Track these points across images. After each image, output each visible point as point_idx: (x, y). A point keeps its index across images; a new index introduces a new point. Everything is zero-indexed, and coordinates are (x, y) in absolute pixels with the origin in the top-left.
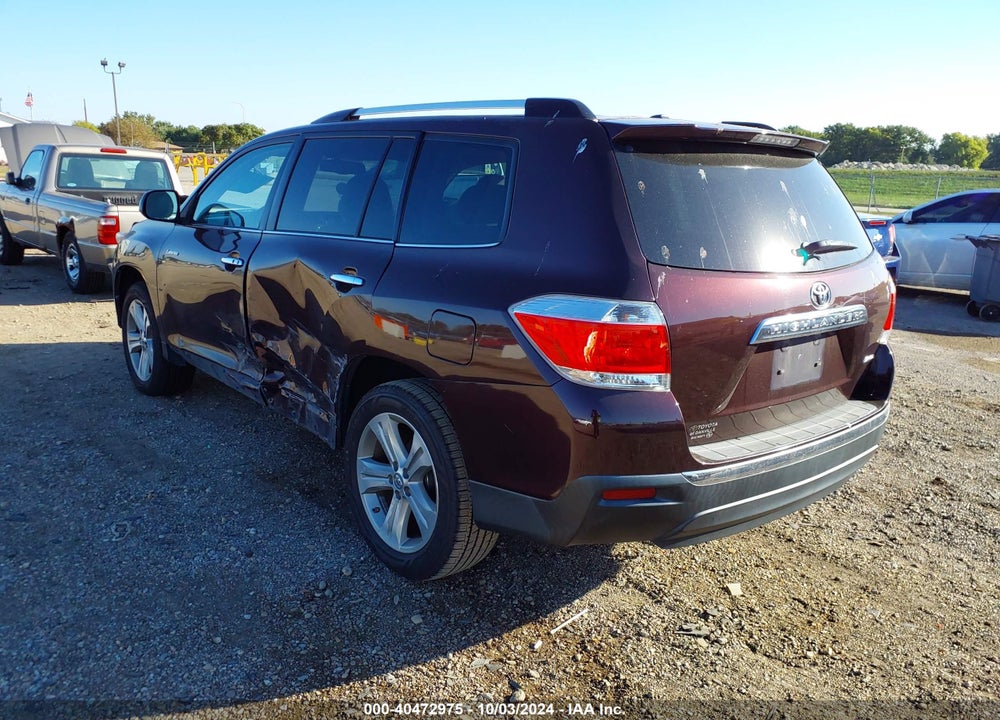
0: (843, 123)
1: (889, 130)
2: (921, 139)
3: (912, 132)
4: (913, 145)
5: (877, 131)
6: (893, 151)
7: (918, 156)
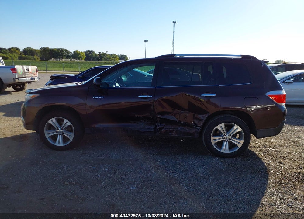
0: (46, 47)
1: (59, 49)
2: (68, 52)
3: (65, 50)
4: (66, 54)
5: (56, 50)
6: (61, 55)
7: (68, 57)
